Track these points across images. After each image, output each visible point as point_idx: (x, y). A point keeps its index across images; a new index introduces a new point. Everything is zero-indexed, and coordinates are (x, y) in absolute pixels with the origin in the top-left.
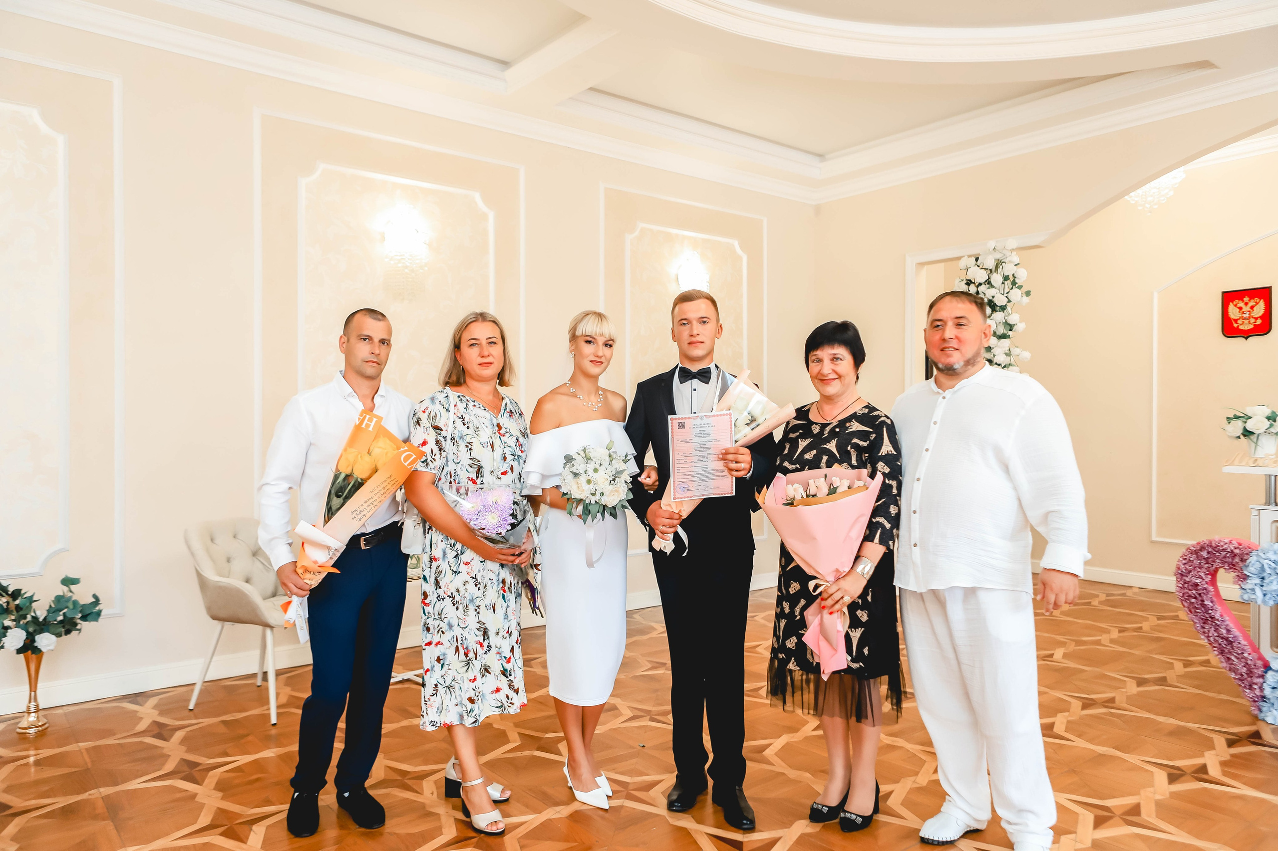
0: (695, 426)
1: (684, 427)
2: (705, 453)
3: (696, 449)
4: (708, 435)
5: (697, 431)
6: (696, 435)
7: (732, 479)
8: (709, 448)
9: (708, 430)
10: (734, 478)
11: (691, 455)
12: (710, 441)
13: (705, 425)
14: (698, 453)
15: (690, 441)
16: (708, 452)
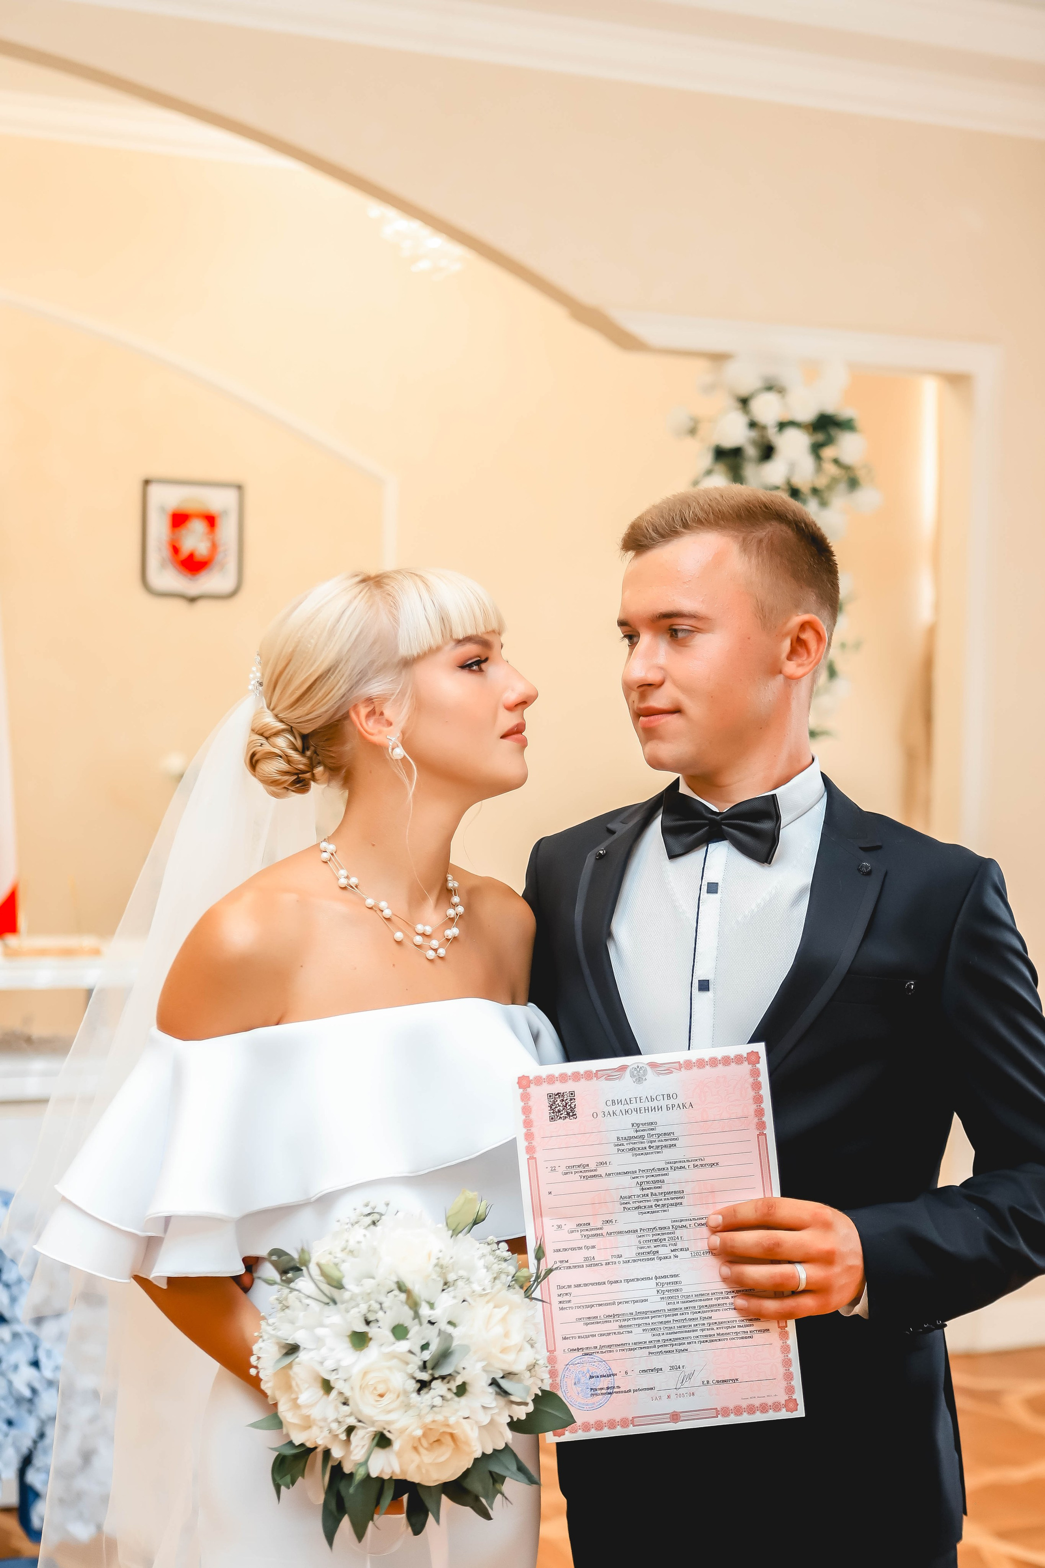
0: (617, 1108)
1: (571, 1113)
2: (663, 1219)
3: (625, 1201)
4: (669, 1140)
5: (623, 1125)
6: (620, 1143)
7: (784, 1335)
8: (677, 1197)
9: (665, 1120)
10: (791, 1326)
11: (608, 1228)
12: (677, 1166)
13: (655, 1104)
14: (632, 1220)
15: (601, 1171)
16: (675, 1213)
